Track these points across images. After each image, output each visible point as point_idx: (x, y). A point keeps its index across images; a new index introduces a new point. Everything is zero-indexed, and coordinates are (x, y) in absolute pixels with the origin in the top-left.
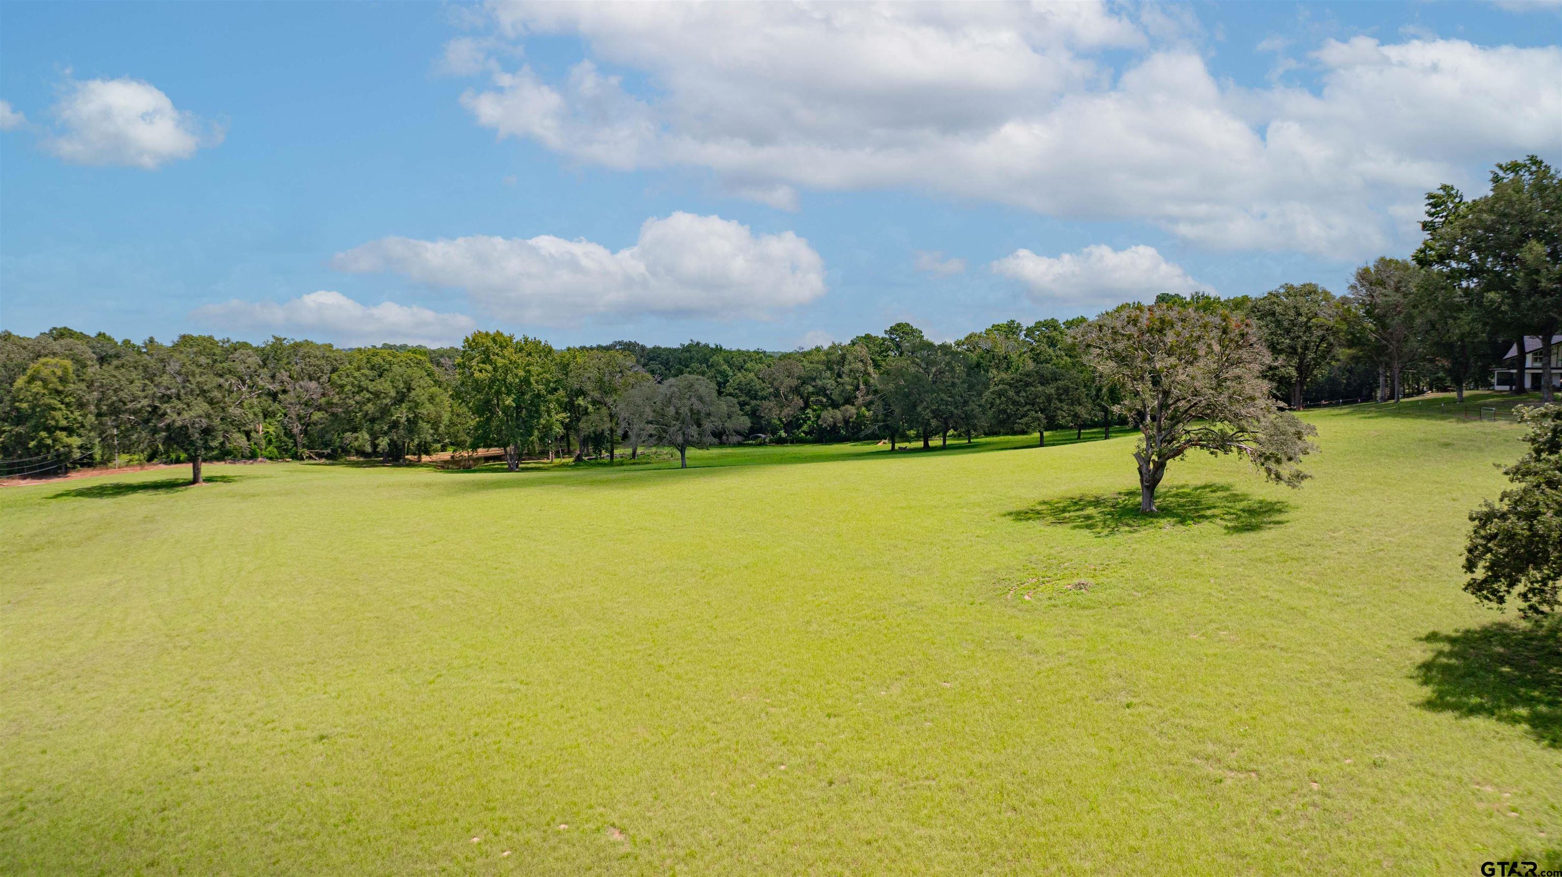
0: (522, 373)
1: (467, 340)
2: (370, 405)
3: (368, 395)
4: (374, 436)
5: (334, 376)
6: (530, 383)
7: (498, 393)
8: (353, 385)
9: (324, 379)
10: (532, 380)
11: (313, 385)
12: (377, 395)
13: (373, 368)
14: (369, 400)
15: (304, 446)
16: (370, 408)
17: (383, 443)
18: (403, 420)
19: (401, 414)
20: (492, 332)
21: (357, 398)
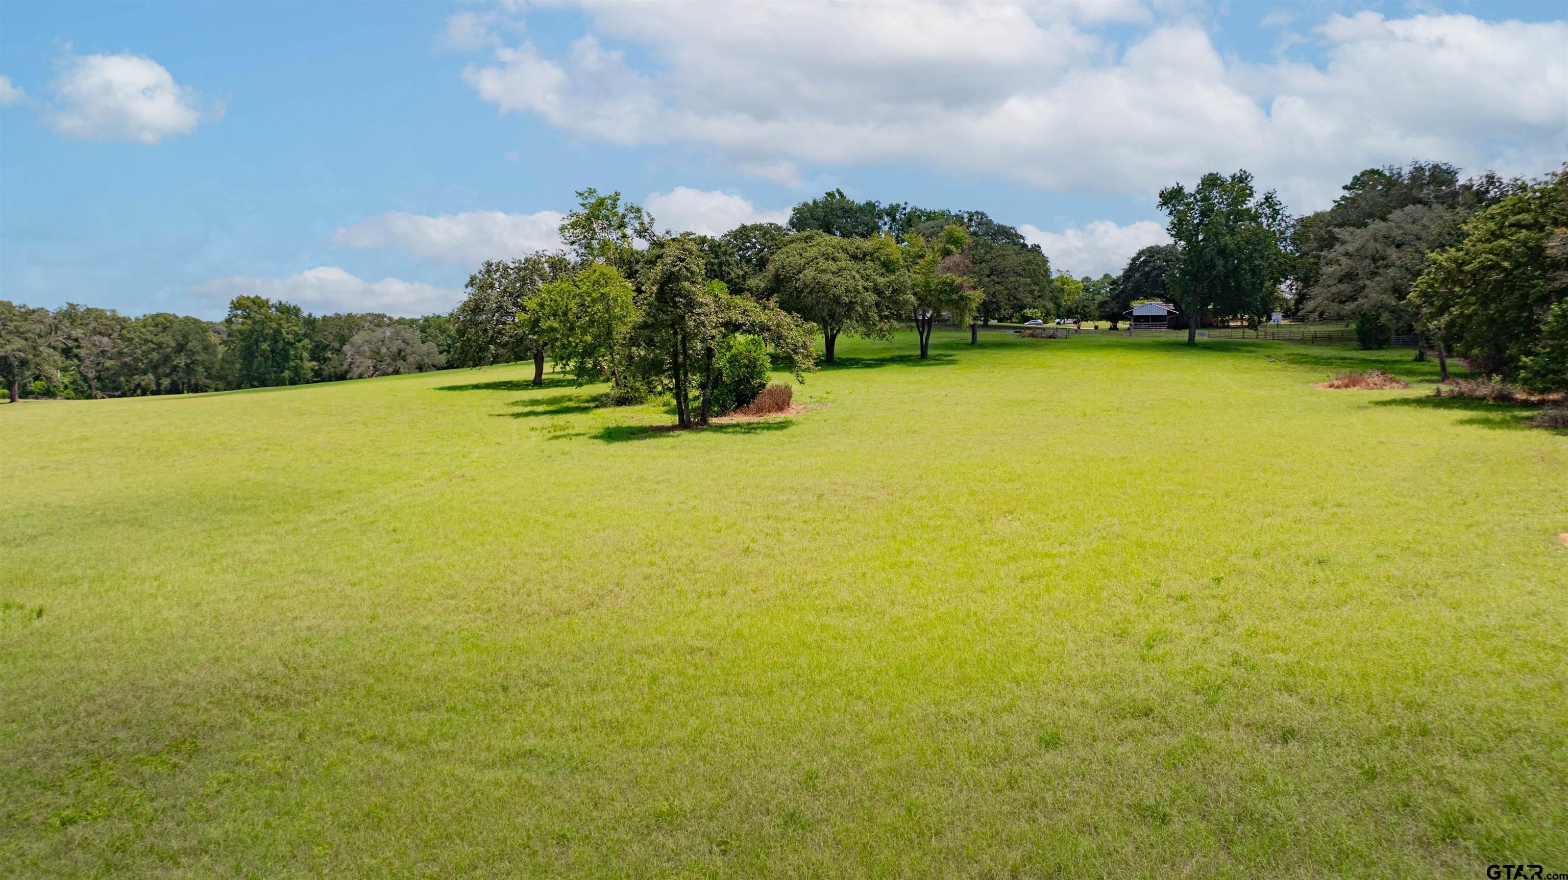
0: (274, 325)
1: (232, 302)
2: (154, 354)
3: (152, 346)
4: (158, 378)
5: (124, 332)
6: (282, 333)
7: (257, 342)
8: (140, 337)
9: (115, 335)
10: (283, 331)
11: (105, 340)
12: (160, 346)
13: (157, 325)
14: (154, 350)
15: (97, 389)
16: (155, 356)
17: (166, 382)
18: (182, 364)
19: (181, 361)
20: (252, 296)
21: (144, 348)
